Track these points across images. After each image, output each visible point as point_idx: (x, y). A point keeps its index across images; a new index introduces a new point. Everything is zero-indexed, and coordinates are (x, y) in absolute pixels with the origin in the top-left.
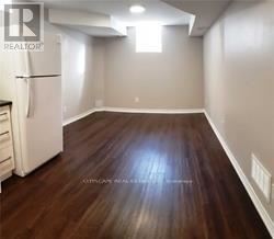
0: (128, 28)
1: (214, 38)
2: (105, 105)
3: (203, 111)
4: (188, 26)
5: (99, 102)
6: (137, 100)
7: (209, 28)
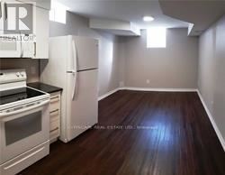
0: (141, 30)
1: (208, 38)
2: (126, 86)
3: (197, 90)
4: (187, 28)
5: (122, 83)
6: (148, 81)
7: (204, 31)
